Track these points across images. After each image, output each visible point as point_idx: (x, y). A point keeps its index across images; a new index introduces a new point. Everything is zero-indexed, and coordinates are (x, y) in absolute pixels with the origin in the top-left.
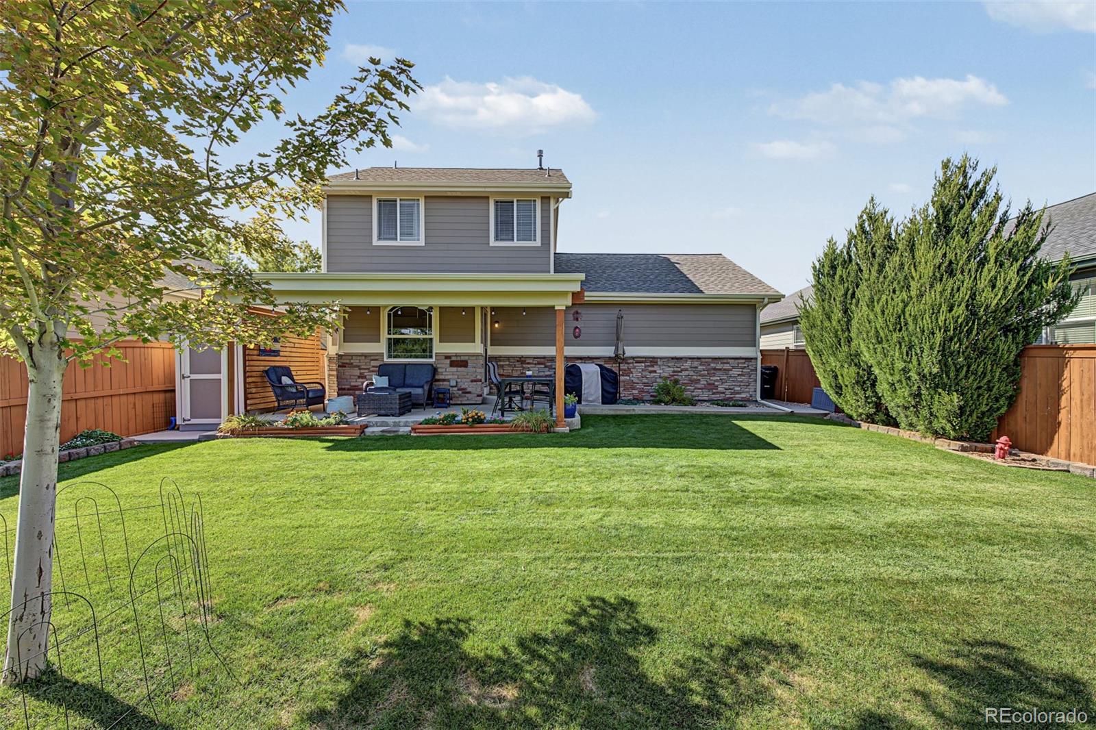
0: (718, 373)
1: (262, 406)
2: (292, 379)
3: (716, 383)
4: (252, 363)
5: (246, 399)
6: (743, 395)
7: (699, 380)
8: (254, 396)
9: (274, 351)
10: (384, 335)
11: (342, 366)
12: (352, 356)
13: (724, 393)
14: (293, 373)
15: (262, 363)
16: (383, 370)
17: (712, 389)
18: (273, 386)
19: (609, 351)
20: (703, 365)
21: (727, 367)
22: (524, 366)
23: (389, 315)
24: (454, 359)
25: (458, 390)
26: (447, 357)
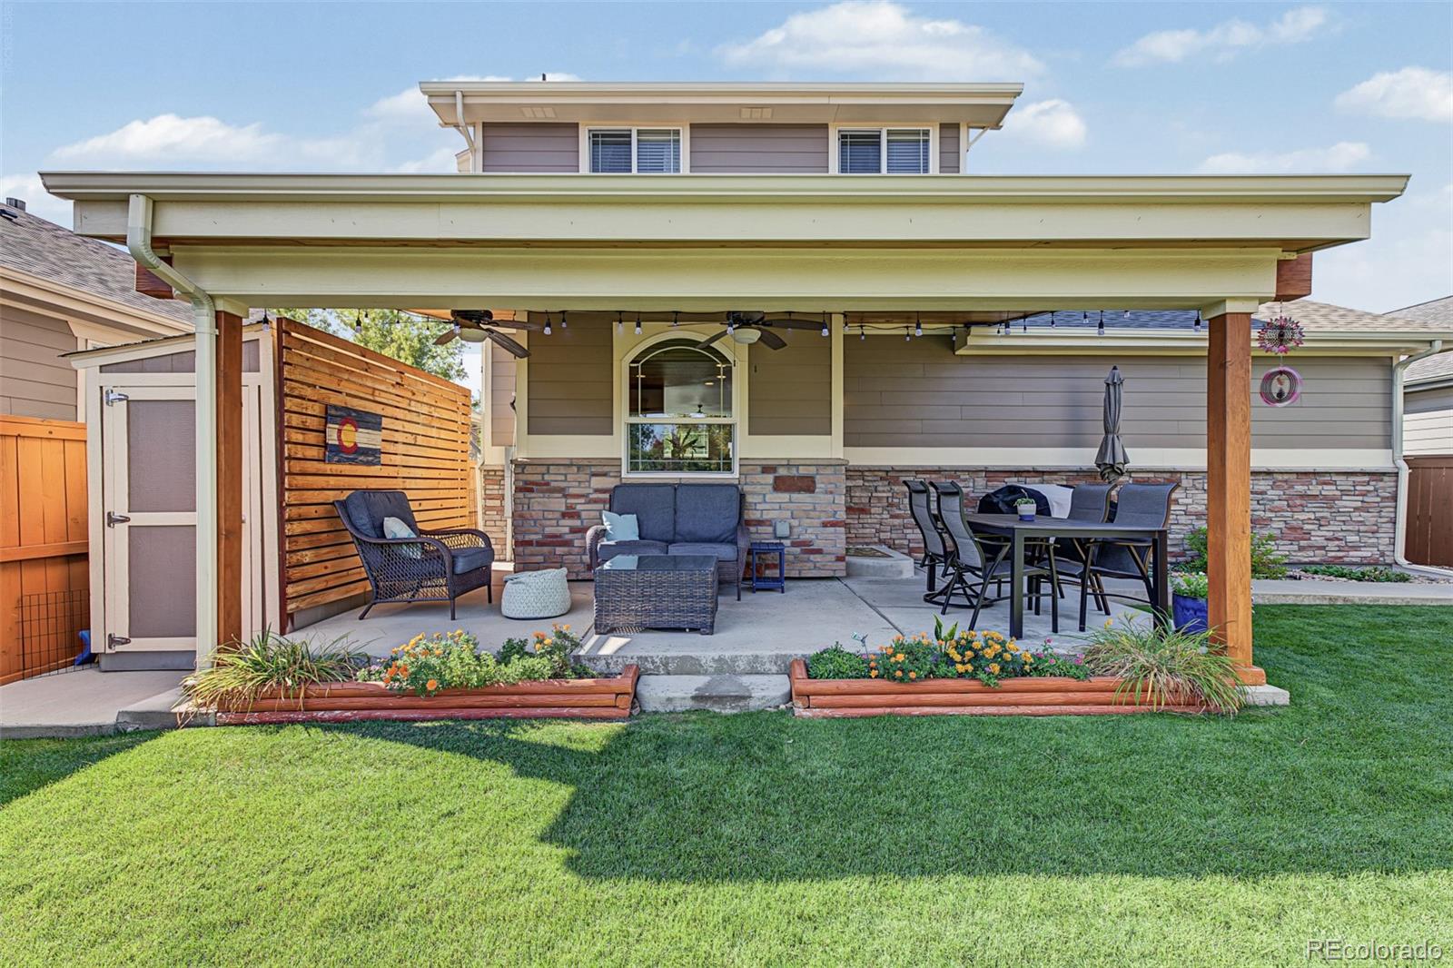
0: (1311, 505)
1: (333, 596)
2: (411, 524)
3: (1306, 527)
4: (300, 481)
5: (284, 582)
6: (1366, 553)
7: (1270, 519)
8: (309, 570)
9: (366, 452)
10: (622, 417)
11: (524, 488)
12: (547, 465)
13: (1323, 548)
14: (413, 506)
15: (333, 481)
16: (619, 499)
17: (1298, 540)
18: (361, 543)
19: (1086, 457)
20: (1279, 488)
21: (1329, 490)
22: (896, 488)
23: (633, 371)
24: (782, 472)
25: (794, 544)
26: (767, 469)
